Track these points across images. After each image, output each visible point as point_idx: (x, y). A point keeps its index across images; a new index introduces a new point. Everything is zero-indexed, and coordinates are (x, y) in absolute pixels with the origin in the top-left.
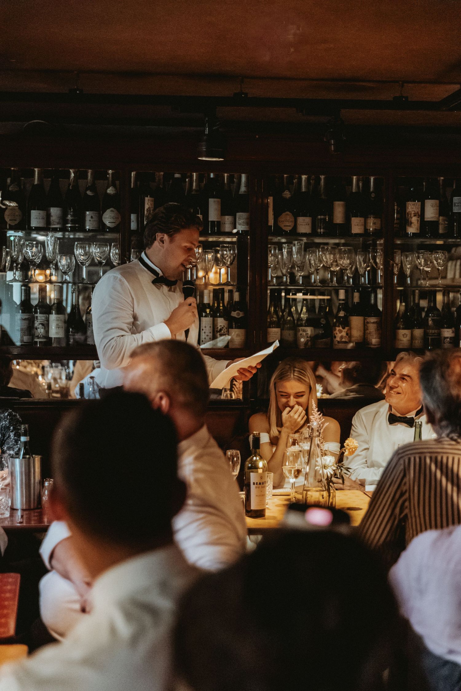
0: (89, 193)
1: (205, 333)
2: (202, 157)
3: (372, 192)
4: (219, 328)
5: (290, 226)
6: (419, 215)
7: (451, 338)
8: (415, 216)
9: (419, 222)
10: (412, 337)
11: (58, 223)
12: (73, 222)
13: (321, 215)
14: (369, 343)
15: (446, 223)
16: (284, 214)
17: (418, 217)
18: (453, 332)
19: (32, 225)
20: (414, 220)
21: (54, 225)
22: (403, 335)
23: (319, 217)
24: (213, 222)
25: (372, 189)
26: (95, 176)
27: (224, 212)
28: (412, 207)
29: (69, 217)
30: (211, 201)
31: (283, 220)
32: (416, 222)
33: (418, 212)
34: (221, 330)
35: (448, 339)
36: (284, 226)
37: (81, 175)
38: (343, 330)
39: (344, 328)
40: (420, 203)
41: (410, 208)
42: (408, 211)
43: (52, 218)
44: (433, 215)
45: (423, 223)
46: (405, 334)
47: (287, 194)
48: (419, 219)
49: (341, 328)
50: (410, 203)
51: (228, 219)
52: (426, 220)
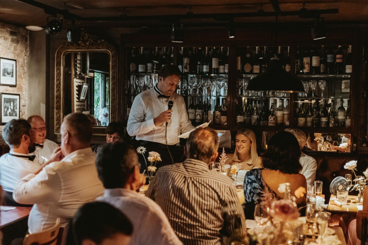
0: (164, 57)
1: (209, 117)
2: (173, 41)
3: (289, 53)
4: (217, 115)
5: (249, 70)
6: (309, 64)
7: (325, 122)
8: (307, 64)
9: (309, 67)
10: (306, 122)
11: (150, 70)
12: (156, 69)
13: (264, 65)
14: (285, 124)
15: (324, 67)
16: (246, 64)
17: (309, 65)
18: (326, 119)
19: (139, 71)
20: (306, 66)
21: (149, 71)
22: (300, 120)
23: (263, 65)
24: (214, 69)
25: (288, 52)
26: (167, 50)
27: (220, 64)
28: (306, 60)
29: (155, 67)
30: (213, 59)
31: (246, 67)
32: (308, 67)
33: (308, 63)
34: (217, 116)
35: (324, 123)
36: (246, 70)
37: (160, 49)
38: (272, 117)
39: (272, 116)
40: (310, 58)
41: (304, 60)
42: (304, 61)
43: (148, 68)
44: (316, 64)
45: (311, 67)
46: (301, 120)
47: (248, 55)
48: (309, 66)
49: (271, 116)
50: (305, 58)
51: (222, 67)
52: (313, 66)
